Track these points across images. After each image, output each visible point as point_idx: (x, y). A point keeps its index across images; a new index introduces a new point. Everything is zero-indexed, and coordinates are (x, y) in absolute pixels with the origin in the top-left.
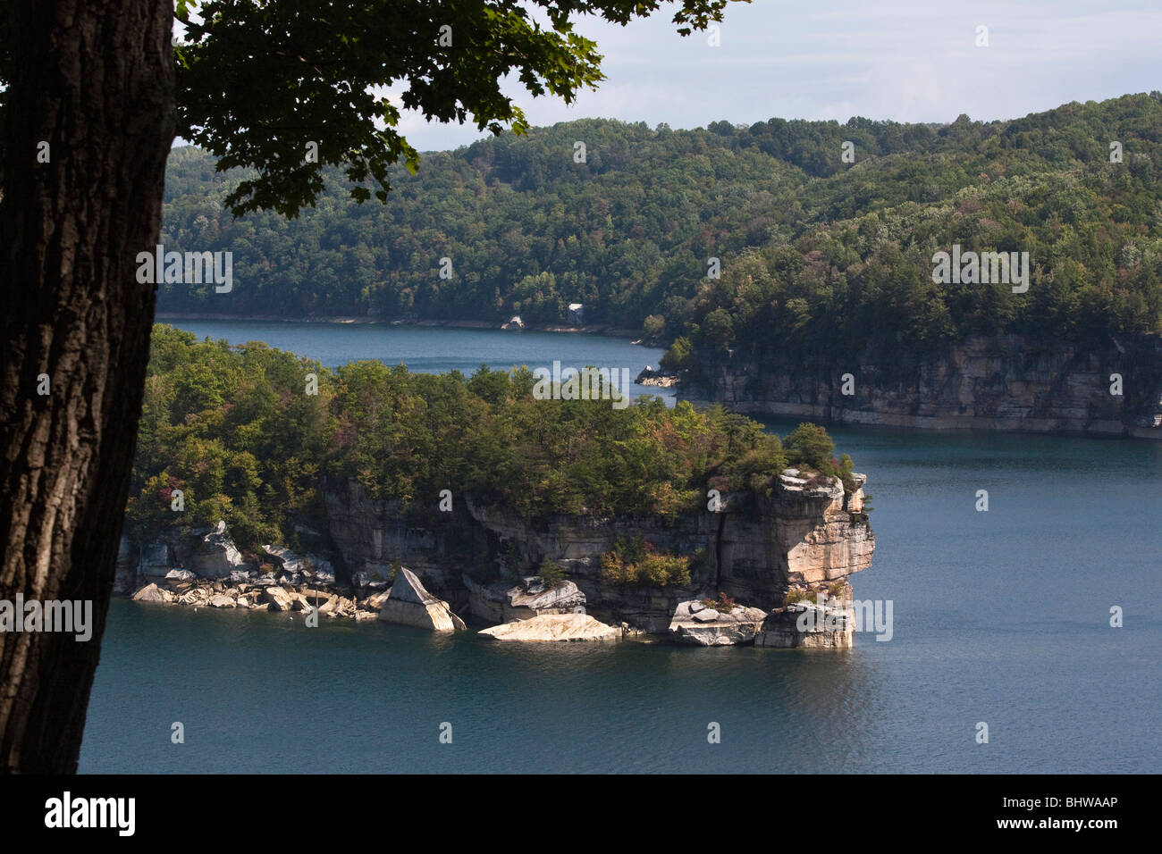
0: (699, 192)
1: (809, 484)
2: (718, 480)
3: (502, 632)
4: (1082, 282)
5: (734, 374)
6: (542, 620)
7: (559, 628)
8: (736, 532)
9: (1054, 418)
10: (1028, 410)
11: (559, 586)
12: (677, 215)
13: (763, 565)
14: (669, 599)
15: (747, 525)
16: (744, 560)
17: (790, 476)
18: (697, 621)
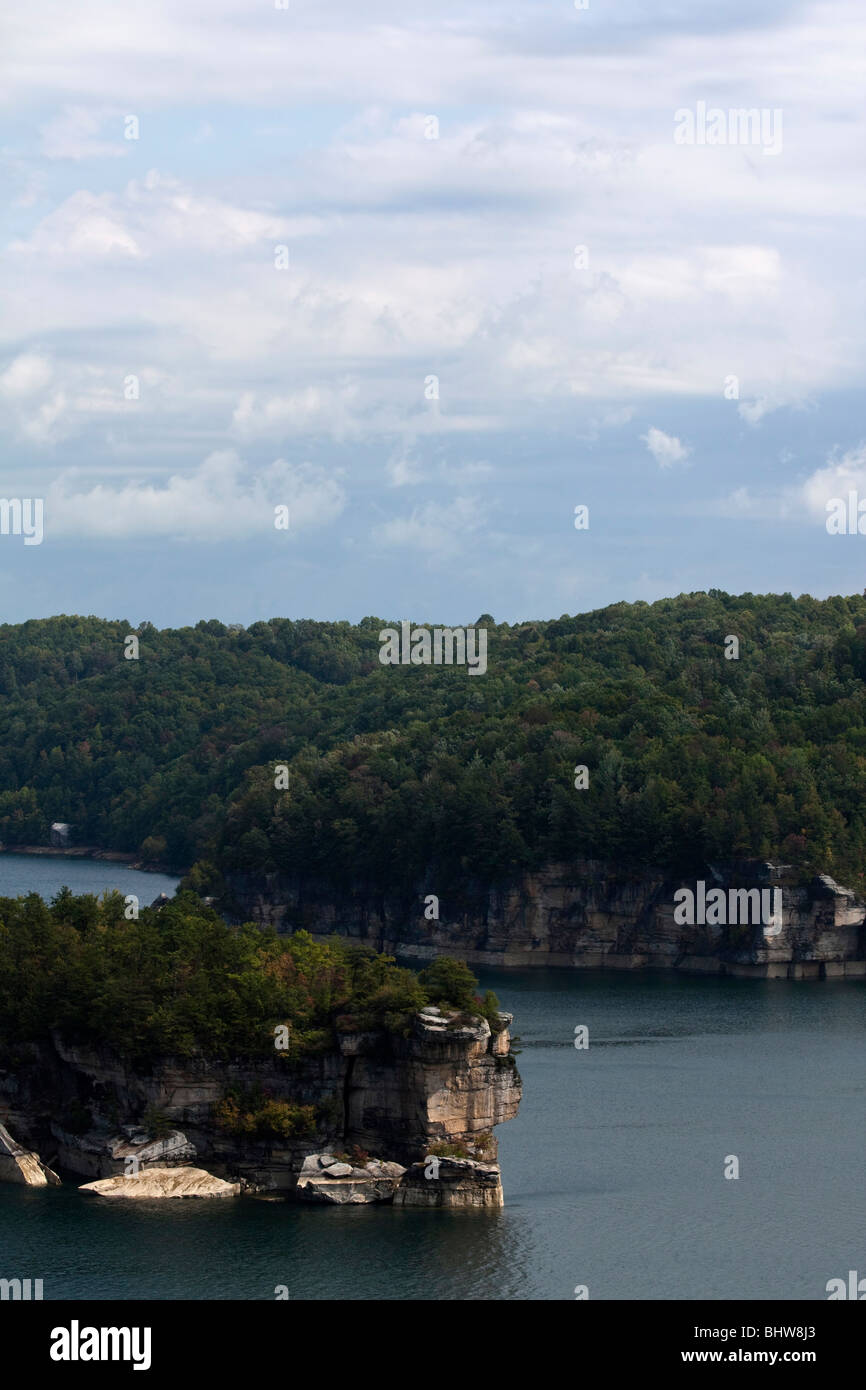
0: (198, 699)
1: (452, 1023)
2: (348, 1019)
3: (103, 1187)
4: (672, 802)
5: (272, 903)
6: (149, 1174)
7: (170, 1185)
8: (367, 1078)
9: (641, 954)
10: (611, 944)
11: (166, 1137)
12: (173, 725)
13: (397, 1114)
14: (293, 1152)
15: (379, 1070)
16: (376, 1109)
17: (430, 1014)
18: (328, 1176)
